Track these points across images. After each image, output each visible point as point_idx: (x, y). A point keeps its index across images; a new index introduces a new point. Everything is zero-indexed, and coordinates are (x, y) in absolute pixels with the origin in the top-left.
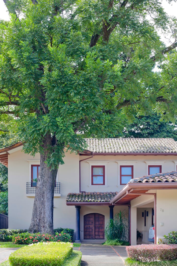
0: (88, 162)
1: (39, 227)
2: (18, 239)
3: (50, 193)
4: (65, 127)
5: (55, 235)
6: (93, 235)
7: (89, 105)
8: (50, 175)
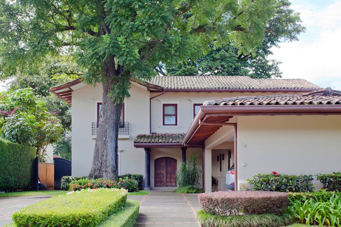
0: (158, 99)
1: (100, 172)
2: (75, 187)
3: (113, 132)
4: (129, 49)
5: (118, 181)
6: (165, 182)
7: (156, 22)
8: (114, 110)
